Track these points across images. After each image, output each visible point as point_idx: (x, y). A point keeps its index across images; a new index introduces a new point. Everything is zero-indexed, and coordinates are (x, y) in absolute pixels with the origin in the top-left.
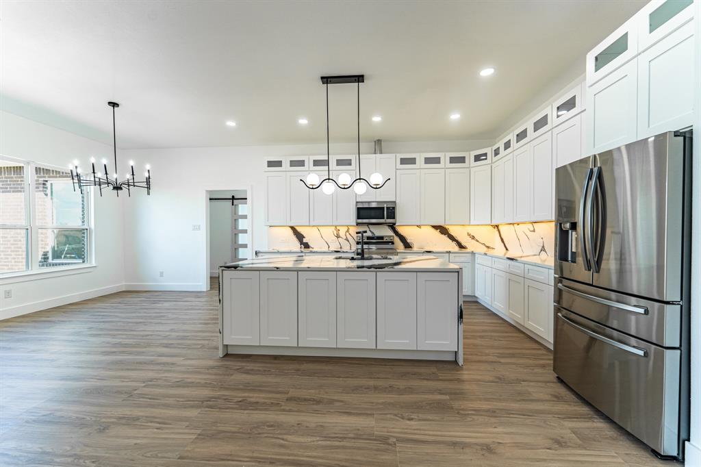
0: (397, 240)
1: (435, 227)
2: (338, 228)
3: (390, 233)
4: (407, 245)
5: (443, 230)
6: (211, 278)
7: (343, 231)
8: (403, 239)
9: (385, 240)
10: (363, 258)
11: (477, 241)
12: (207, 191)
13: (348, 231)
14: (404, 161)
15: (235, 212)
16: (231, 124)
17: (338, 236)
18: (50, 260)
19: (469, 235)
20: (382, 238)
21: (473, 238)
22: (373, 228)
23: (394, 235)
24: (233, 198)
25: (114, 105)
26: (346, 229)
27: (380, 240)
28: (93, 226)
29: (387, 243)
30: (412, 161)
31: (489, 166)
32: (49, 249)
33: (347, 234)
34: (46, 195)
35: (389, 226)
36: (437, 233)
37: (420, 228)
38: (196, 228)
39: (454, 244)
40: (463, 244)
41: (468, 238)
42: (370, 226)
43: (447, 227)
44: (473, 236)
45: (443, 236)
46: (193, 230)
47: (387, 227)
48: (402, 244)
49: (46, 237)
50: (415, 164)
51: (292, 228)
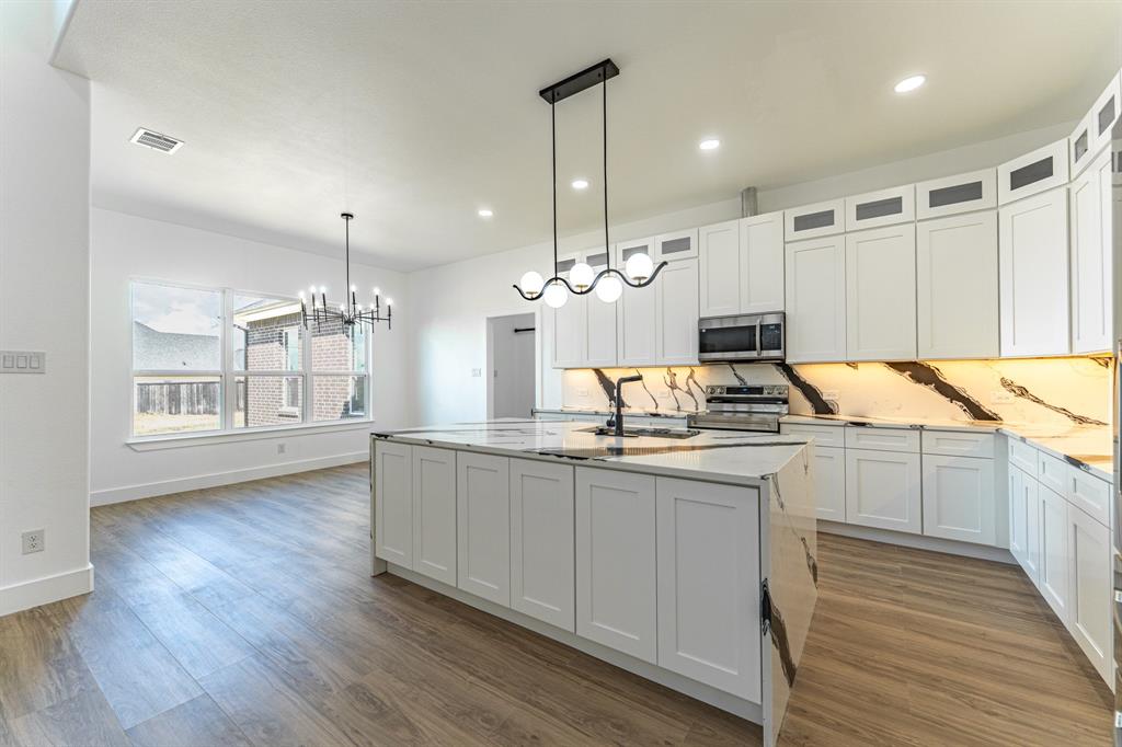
0: (796, 395)
1: (898, 366)
2: (673, 370)
3: (780, 380)
4: (823, 408)
5: (921, 373)
7: (682, 375)
8: (811, 393)
9: (765, 395)
10: (620, 433)
11: (1038, 401)
12: (488, 319)
13: (691, 376)
14: (802, 223)
16: (486, 213)
17: (673, 386)
18: (351, 413)
19: (1005, 383)
20: (760, 390)
21: (1023, 392)
22: (741, 370)
23: (789, 384)
25: (347, 216)
26: (687, 371)
27: (752, 394)
28: (370, 372)
29: (774, 401)
30: (826, 218)
31: (1063, 191)
32: (349, 399)
33: (691, 381)
34: (348, 336)
35: (777, 364)
36: (903, 380)
37: (856, 368)
38: (476, 373)
39: (956, 408)
40: (987, 407)
41: (1004, 392)
42: (735, 366)
43: (933, 365)
44: (1020, 388)
45: (921, 387)
47: (774, 368)
48: (808, 405)
49: (347, 385)
50: (832, 223)
51: (597, 371)
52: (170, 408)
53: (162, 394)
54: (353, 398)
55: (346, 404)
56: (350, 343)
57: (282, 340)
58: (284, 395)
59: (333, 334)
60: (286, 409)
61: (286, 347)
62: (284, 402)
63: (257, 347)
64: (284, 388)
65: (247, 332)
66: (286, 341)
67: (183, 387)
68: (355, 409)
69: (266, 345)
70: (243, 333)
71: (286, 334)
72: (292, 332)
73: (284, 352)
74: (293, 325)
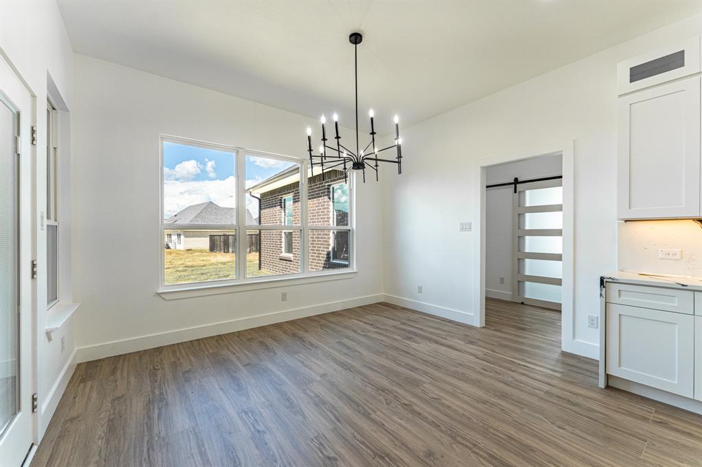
6: (487, 299)
12: (482, 167)
15: (520, 202)
18: (332, 260)
24: (516, 182)
28: (354, 227)
32: (330, 249)
34: (329, 198)
38: (466, 227)
46: (462, 229)
49: (329, 238)
52: (224, 250)
53: (220, 241)
54: (333, 248)
55: (328, 254)
56: (331, 203)
57: (282, 204)
58: (283, 245)
59: (318, 197)
60: (285, 255)
61: (285, 210)
62: (283, 249)
63: (266, 210)
64: (283, 240)
65: (260, 200)
66: (285, 205)
67: (230, 237)
68: (335, 258)
69: (272, 209)
70: (258, 201)
71: (285, 200)
72: (289, 198)
73: (283, 214)
74: (289, 193)
